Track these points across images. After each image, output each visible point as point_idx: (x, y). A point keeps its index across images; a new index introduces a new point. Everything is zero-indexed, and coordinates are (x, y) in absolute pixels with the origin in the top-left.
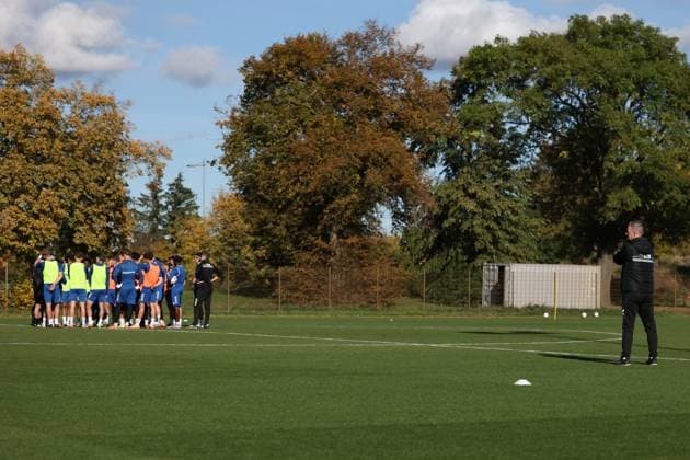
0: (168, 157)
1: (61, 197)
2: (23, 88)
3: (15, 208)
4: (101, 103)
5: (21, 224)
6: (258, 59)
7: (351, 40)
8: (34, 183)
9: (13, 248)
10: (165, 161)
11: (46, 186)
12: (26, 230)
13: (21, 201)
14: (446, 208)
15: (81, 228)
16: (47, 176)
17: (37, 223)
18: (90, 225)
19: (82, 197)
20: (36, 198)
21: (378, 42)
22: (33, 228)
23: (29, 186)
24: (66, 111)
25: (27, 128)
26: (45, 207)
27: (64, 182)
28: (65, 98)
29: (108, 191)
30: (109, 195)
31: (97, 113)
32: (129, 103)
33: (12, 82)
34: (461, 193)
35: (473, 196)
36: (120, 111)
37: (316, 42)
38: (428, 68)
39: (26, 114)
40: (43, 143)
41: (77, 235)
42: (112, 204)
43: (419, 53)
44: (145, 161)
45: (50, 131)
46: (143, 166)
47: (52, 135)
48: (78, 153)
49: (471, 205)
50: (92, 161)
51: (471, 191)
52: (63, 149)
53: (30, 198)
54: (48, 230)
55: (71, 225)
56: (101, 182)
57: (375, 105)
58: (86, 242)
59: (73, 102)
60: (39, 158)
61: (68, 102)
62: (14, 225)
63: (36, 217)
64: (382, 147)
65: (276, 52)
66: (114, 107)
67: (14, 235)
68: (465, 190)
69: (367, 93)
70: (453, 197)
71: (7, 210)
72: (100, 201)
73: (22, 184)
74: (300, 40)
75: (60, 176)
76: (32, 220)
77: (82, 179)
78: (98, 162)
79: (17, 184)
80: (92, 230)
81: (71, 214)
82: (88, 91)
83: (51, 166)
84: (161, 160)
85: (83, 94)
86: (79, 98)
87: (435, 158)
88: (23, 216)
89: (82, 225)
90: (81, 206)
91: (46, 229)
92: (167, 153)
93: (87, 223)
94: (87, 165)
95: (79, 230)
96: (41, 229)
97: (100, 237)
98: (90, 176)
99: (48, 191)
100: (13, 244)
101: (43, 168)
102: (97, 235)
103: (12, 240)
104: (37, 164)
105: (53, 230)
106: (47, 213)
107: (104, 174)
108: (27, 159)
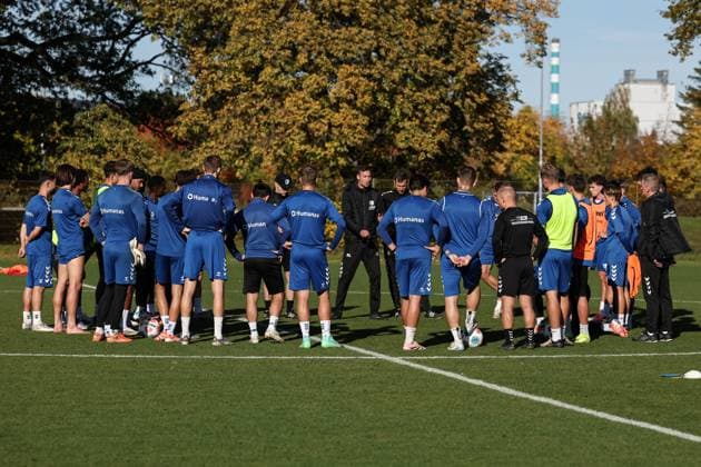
0: (551, 12)
5: (312, 118)
8: (329, 56)
12: (320, 128)
13: (312, 84)
15: (407, 124)
16: (349, 46)
17: (337, 118)
18: (421, 122)
19: (407, 78)
20: (332, 79)
22: (330, 124)
23: (322, 60)
26: (346, 92)
27: (377, 55)
41: (401, 135)
50: (424, 22)
54: (352, 127)
56: (442, 52)
58: (416, 145)
60: (339, 19)
62: (302, 120)
63: (335, 108)
76: (328, 112)
79: (302, 59)
80: (424, 127)
81: (393, 104)
83: (356, 30)
84: (542, 17)
88: (315, 106)
89: (410, 119)
90: (406, 91)
91: (350, 126)
92: (552, 6)
93: (417, 117)
94: (414, 27)
95: (404, 128)
96: (341, 125)
97: (438, 137)
98: (419, 45)
99: (351, 69)
100: (303, 147)
101: (344, 32)
102: (434, 134)
103: (301, 144)
104: (334, 28)
105: (359, 127)
106: (349, 102)
107: (443, 42)
108: (319, 18)
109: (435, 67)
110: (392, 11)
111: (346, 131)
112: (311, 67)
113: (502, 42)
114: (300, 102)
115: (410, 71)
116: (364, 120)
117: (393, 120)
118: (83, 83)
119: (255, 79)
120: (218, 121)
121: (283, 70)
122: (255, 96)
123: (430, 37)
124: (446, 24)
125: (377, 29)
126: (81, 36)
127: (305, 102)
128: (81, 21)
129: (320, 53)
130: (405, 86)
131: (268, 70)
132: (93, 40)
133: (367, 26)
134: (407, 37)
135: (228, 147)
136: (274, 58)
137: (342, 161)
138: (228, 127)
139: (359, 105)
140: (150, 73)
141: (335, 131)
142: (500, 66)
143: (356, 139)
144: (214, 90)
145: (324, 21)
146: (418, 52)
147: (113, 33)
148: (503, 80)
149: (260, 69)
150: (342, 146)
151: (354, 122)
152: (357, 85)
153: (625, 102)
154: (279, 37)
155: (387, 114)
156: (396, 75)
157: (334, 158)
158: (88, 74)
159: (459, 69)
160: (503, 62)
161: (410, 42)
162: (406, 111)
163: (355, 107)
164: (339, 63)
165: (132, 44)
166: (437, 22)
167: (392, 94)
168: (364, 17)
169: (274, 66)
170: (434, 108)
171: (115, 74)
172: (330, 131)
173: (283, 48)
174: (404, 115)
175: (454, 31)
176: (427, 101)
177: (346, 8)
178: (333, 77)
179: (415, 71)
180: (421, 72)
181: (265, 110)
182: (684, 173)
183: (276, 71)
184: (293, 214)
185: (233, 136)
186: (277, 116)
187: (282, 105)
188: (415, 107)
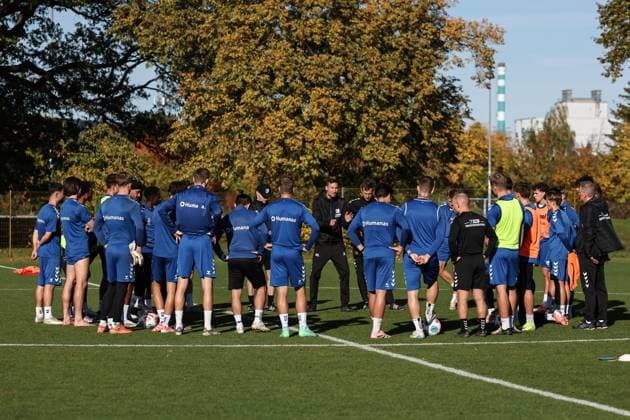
0: (498, 39)
1: (339, 99)
3: (280, 114)
5: (288, 135)
8: (303, 79)
10: (496, 46)
12: (294, 143)
15: (372, 139)
17: (310, 134)
18: (385, 136)
19: (371, 98)
22: (303, 140)
23: (296, 84)
41: (367, 149)
44: (470, 47)
50: (386, 49)
56: (403, 75)
60: (311, 47)
62: (279, 136)
63: (308, 126)
71: (270, 116)
73: (286, 82)
76: (302, 129)
78: (393, 49)
79: (279, 82)
80: (387, 142)
81: (359, 120)
84: (490, 44)
88: (291, 124)
89: (374, 135)
90: (371, 110)
91: (321, 142)
92: (499, 34)
93: (381, 133)
94: (378, 54)
95: (369, 143)
96: (313, 141)
97: (399, 151)
98: (382, 69)
99: (322, 91)
100: (280, 161)
101: (315, 59)
102: (395, 148)
103: (278, 157)
104: (307, 55)
105: (330, 143)
106: (321, 120)
107: (403, 66)
108: (294, 46)
109: (396, 89)
110: (358, 40)
111: (318, 145)
112: (287, 90)
113: (455, 67)
114: (278, 120)
115: (374, 92)
116: (334, 136)
117: (360, 135)
118: (86, 105)
119: (238, 100)
120: (205, 138)
121: (262, 92)
122: (238, 116)
123: (392, 63)
124: (406, 51)
125: (345, 55)
126: (85, 64)
127: (282, 120)
128: (84, 51)
129: (294, 77)
130: (370, 105)
131: (249, 92)
132: (95, 67)
133: (336, 53)
134: (371, 63)
135: (214, 160)
136: (255, 82)
137: (315, 172)
138: (214, 143)
139: (329, 123)
140: (145, 96)
141: (308, 146)
142: (453, 88)
143: (327, 152)
144: (202, 111)
145: (298, 49)
146: (381, 76)
147: (112, 61)
148: (456, 100)
149: (241, 92)
150: (314, 159)
151: (325, 138)
152: (328, 105)
153: (563, 118)
154: (258, 64)
155: (354, 130)
156: (362, 96)
157: (308, 170)
158: (91, 97)
159: (417, 90)
160: (456, 84)
161: (373, 67)
162: (371, 127)
163: (326, 124)
164: (312, 85)
165: (129, 70)
166: (397, 49)
167: (358, 114)
168: (333, 45)
169: (255, 89)
170: (395, 126)
171: (114, 97)
172: (304, 146)
173: (262, 73)
174: (369, 132)
175: (412, 57)
176: (390, 119)
177: (317, 37)
178: (306, 98)
179: (379, 92)
180: (384, 94)
181: (247, 128)
182: (616, 181)
183: (256, 93)
184: (273, 219)
185: (219, 150)
186: (258, 133)
187: (262, 123)
188: (379, 124)
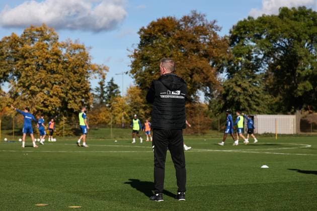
0: (107, 70)
1: (62, 88)
2: (46, 42)
3: (42, 93)
4: (78, 48)
5: (45, 100)
6: (146, 28)
7: (186, 19)
8: (50, 82)
9: (42, 111)
10: (107, 72)
11: (56, 84)
12: (47, 103)
13: (45, 90)
14: (228, 91)
15: (71, 102)
16: (56, 79)
17: (52, 100)
18: (75, 100)
19: (71, 88)
20: (51, 89)
21: (197, 19)
22: (50, 102)
23: (48, 83)
24: (64, 52)
25: (47, 59)
26: (55, 93)
27: (63, 82)
28: (63, 46)
29: (82, 86)
30: (82, 87)
31: (77, 52)
32: (90, 48)
33: (41, 39)
34: (234, 85)
35: (240, 86)
36: (87, 51)
37: (170, 20)
38: (219, 31)
39: (47, 53)
40: (54, 65)
41: (69, 105)
42: (84, 91)
43: (215, 24)
44: (98, 72)
45: (57, 60)
46: (97, 75)
47: (58, 62)
48: (69, 69)
49: (238, 90)
50: (75, 73)
51: (239, 83)
52: (62, 68)
53: (48, 89)
54: (57, 102)
55: (66, 100)
56: (79, 81)
57: (197, 47)
58: (73, 107)
59: (67, 48)
60: (52, 72)
61: (65, 48)
62: (42, 101)
63: (52, 97)
64: (200, 65)
65: (153, 25)
66: (84, 49)
67: (42, 105)
68: (236, 83)
69: (193, 42)
70: (231, 86)
71: (39, 94)
72: (78, 90)
73: (45, 83)
74: (164, 19)
75: (62, 79)
76: (49, 98)
77: (71, 81)
78: (77, 73)
79: (43, 83)
80: (75, 102)
81: (67, 96)
82: (73, 43)
83: (58, 75)
84: (104, 72)
85: (71, 44)
86: (69, 46)
87: (223, 70)
88: (46, 97)
93: (73, 100)
95: (70, 103)
100: (42, 109)
101: (55, 76)
104: (52, 74)
106: (56, 95)
108: (47, 72)
116: (60, 100)
145: (49, 73)
149: (30, 85)
163: (57, 97)
167: (67, 93)
170: (78, 97)
176: (76, 95)
